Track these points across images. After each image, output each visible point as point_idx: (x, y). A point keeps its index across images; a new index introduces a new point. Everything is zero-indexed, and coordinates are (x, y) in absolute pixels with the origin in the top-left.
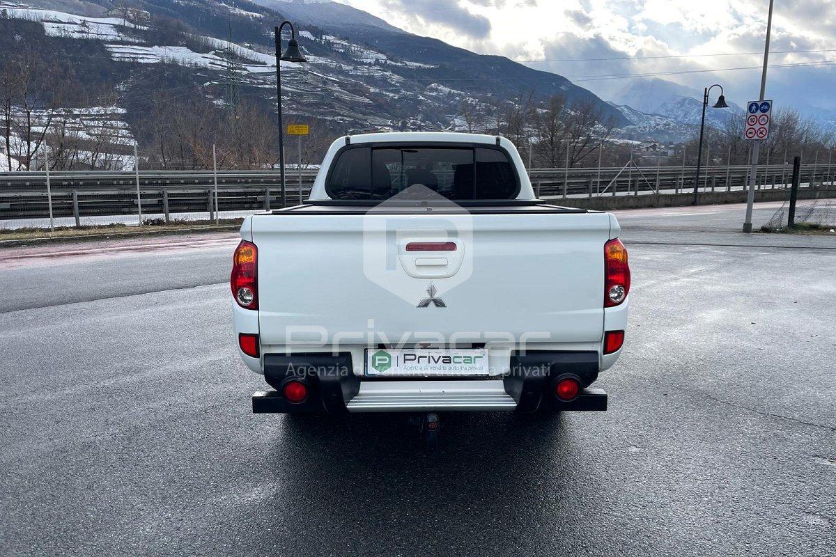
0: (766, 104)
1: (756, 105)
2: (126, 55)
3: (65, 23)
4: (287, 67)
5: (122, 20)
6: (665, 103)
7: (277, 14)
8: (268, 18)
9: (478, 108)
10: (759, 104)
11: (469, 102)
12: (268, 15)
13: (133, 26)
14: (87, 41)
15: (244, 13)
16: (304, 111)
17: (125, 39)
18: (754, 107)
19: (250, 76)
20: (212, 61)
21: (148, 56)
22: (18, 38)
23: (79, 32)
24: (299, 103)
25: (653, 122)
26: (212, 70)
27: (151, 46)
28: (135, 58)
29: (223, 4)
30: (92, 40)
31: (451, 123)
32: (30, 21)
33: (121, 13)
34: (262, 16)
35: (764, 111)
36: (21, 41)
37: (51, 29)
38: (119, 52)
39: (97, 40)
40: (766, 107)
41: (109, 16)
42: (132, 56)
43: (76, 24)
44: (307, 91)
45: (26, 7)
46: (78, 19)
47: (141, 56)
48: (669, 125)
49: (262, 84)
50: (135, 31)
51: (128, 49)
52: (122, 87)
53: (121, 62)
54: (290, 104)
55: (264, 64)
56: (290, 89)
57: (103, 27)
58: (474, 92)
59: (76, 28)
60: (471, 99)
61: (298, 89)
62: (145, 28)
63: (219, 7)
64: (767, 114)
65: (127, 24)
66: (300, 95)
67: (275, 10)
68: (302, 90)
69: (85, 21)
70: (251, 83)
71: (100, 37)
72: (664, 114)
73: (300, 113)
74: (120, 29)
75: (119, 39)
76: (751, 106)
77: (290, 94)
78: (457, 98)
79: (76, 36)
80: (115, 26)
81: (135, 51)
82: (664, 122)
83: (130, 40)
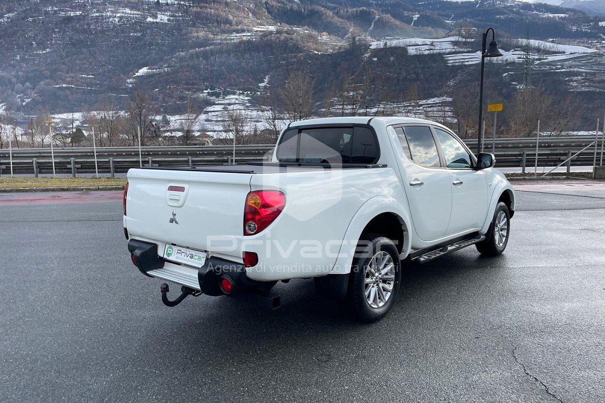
2: (457, 61)
3: (420, 45)
4: (584, 53)
5: (457, 37)
7: (580, 12)
8: (572, 17)
12: (572, 14)
13: (464, 40)
14: (432, 55)
15: (551, 15)
16: (595, 87)
17: (458, 50)
19: (549, 64)
20: (520, 56)
21: (472, 60)
22: (392, 59)
23: (428, 50)
24: (592, 81)
26: (519, 63)
27: (475, 52)
28: (463, 62)
29: (535, 12)
30: (436, 54)
32: (400, 47)
33: (457, 33)
34: (567, 16)
36: (394, 61)
37: (412, 51)
38: (452, 60)
39: (439, 54)
41: (449, 36)
42: (461, 61)
43: (427, 45)
44: (601, 70)
45: (399, 39)
46: (428, 41)
47: (467, 60)
49: (560, 69)
50: (465, 43)
51: (459, 56)
52: (452, 84)
53: (453, 66)
54: (583, 83)
55: (564, 52)
56: (584, 70)
57: (444, 44)
59: (427, 47)
61: (592, 70)
62: (473, 40)
63: (531, 15)
65: (460, 39)
66: (594, 74)
67: (579, 9)
68: (595, 70)
69: (433, 42)
70: (550, 69)
71: (442, 51)
73: (592, 89)
74: (455, 43)
75: (454, 50)
77: (584, 74)
79: (427, 52)
80: (452, 42)
81: (463, 57)
83: (461, 50)
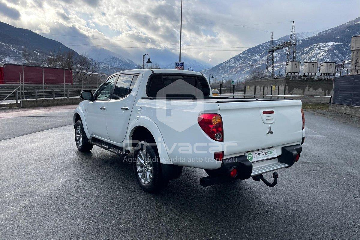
0: (182, 63)
1: (179, 63)
6: (106, 58)
9: (17, 53)
10: (180, 63)
11: (13, 50)
18: (178, 64)
25: (102, 66)
31: (3, 59)
35: (181, 66)
40: (182, 65)
48: (108, 67)
58: (15, 45)
60: (13, 48)
64: (182, 67)
72: (106, 63)
76: (177, 64)
78: (5, 47)
82: (106, 66)
